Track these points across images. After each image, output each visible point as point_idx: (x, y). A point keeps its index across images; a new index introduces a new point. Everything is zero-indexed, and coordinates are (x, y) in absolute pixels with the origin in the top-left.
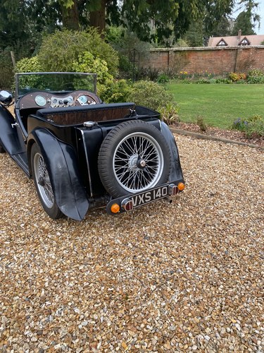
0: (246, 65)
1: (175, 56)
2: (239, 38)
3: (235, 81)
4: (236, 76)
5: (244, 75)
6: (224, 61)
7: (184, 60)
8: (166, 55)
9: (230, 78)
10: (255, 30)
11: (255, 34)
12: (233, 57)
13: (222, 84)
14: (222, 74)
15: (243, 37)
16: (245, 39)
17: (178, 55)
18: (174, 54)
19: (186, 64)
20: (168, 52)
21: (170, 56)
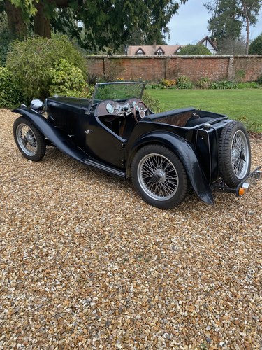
0: (175, 72)
1: (110, 63)
2: (154, 48)
3: (168, 87)
4: (168, 82)
5: (174, 82)
6: (156, 69)
7: (119, 67)
8: (101, 62)
9: (163, 84)
10: (166, 41)
11: (166, 44)
12: (163, 66)
13: (157, 89)
14: (155, 81)
15: (158, 47)
16: (160, 48)
17: (113, 62)
18: (109, 62)
19: (121, 71)
20: (103, 59)
21: (105, 63)
